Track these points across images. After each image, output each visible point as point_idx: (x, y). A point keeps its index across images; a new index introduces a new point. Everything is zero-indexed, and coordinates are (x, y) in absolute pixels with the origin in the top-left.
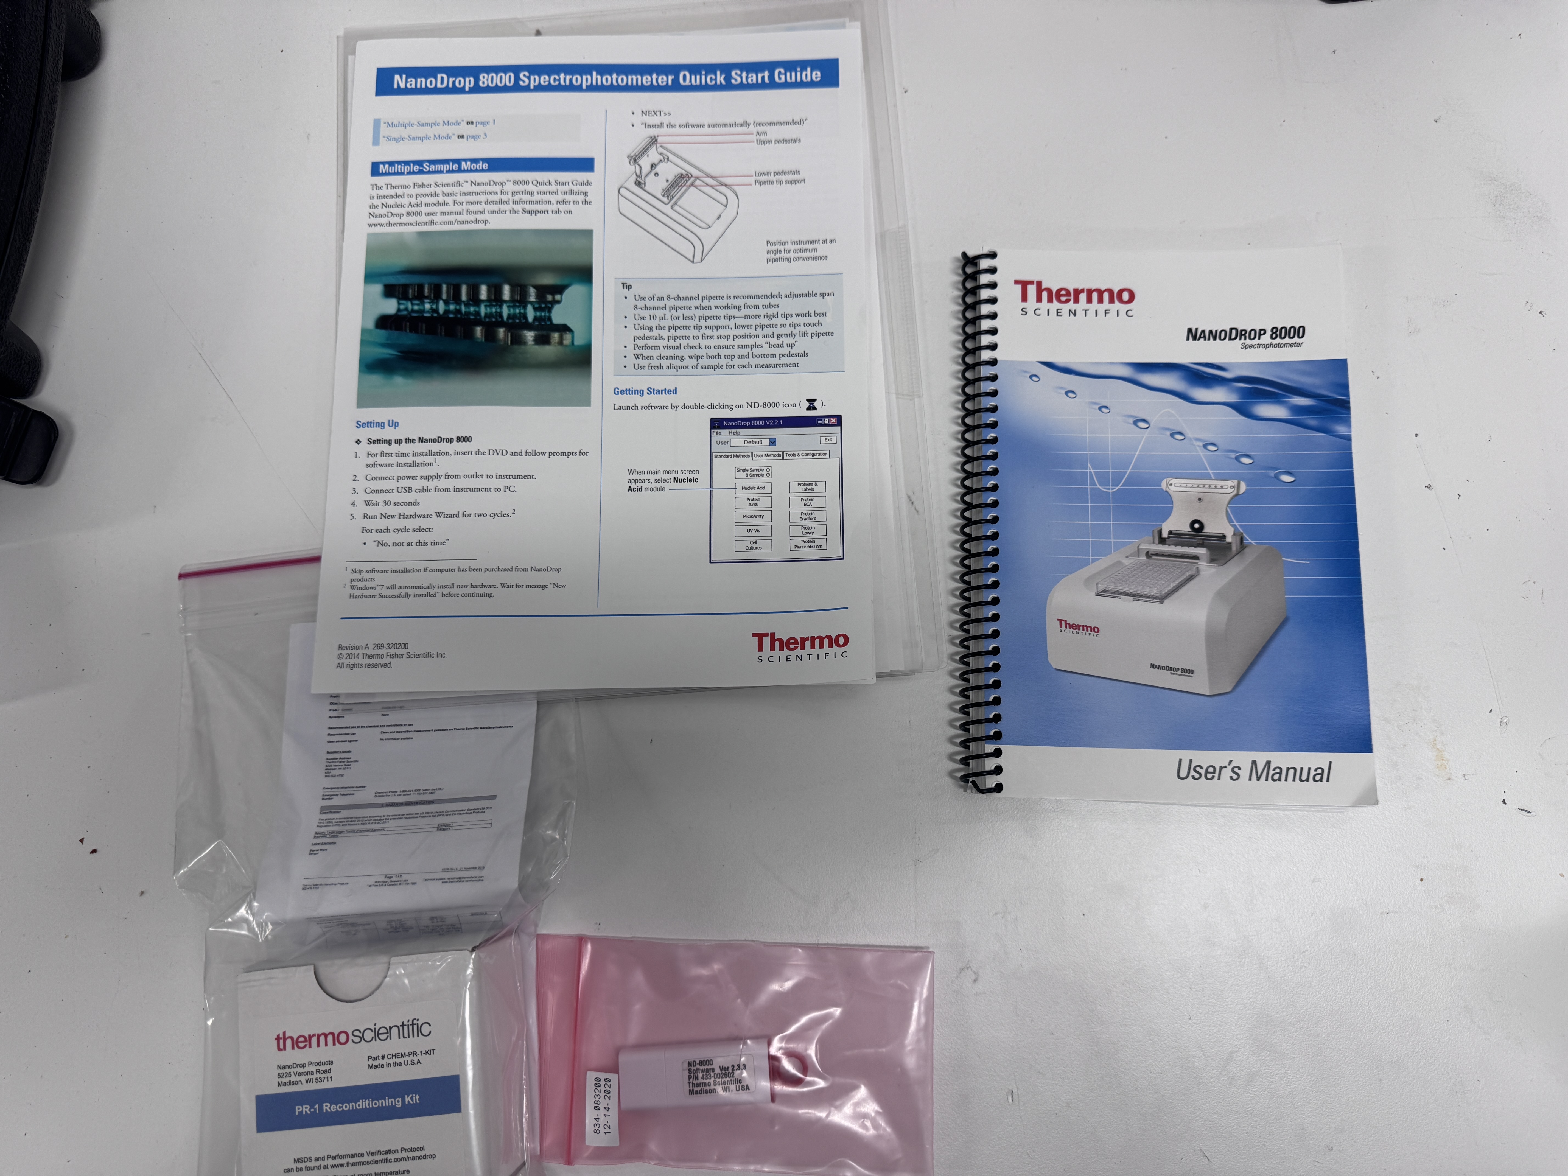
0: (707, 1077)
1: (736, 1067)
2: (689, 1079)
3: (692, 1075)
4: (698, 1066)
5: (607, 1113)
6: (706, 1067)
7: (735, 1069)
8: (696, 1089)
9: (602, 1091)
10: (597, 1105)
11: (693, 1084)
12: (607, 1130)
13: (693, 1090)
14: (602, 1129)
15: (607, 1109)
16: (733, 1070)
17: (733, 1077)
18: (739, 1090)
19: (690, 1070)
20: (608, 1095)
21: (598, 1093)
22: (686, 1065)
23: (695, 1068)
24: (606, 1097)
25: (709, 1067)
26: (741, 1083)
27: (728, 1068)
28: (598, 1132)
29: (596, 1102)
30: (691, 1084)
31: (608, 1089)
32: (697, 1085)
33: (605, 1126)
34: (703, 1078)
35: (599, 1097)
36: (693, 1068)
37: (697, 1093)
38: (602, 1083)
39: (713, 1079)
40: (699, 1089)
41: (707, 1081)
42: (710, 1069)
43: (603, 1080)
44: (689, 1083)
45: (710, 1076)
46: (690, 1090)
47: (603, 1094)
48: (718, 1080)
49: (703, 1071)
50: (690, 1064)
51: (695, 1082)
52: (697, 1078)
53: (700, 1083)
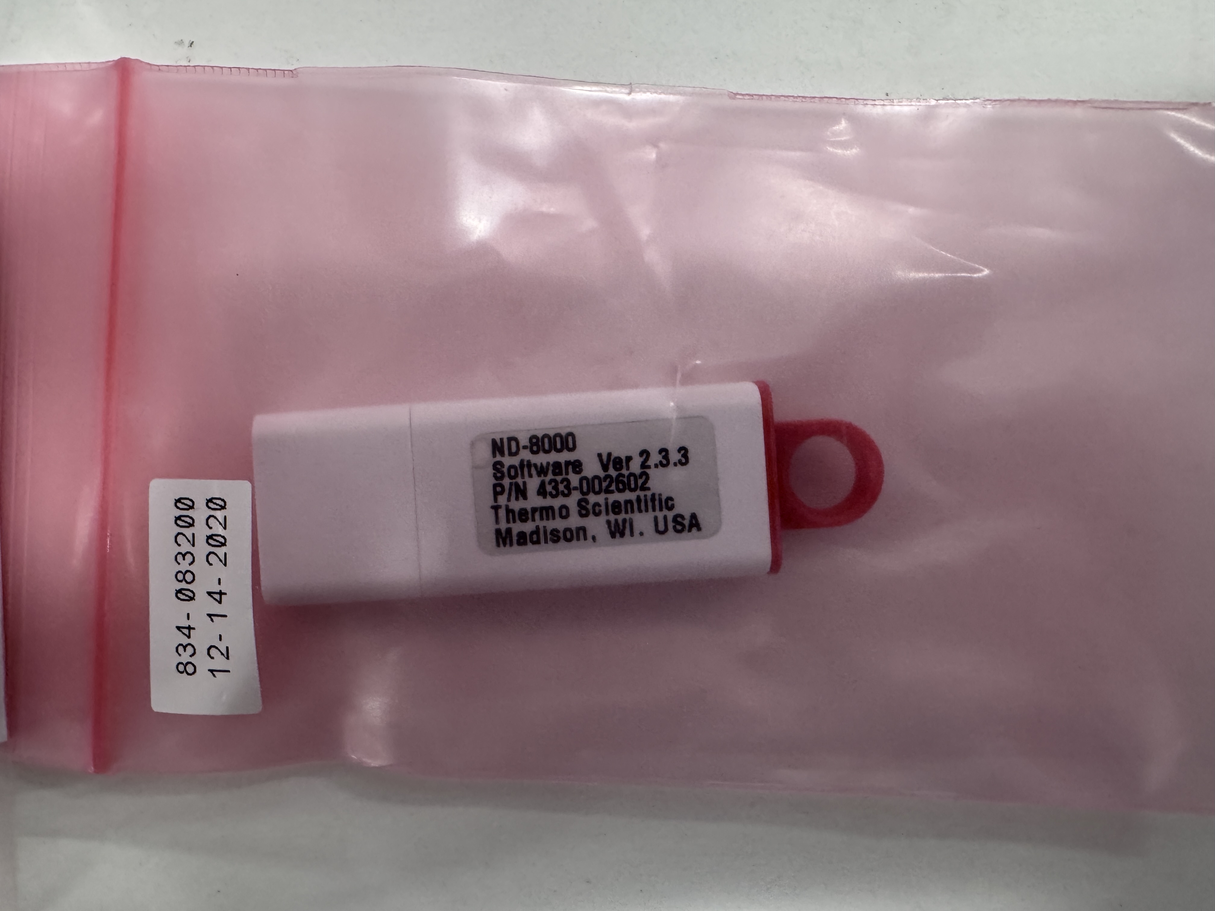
0: (556, 488)
1: (655, 458)
2: (496, 494)
3: (506, 482)
4: (525, 455)
5: (216, 608)
6: (553, 457)
7: (651, 462)
8: (517, 527)
9: (201, 540)
10: (184, 585)
11: (509, 511)
12: (219, 662)
13: (509, 531)
14: (202, 662)
15: (218, 596)
16: (644, 465)
17: (644, 488)
18: (666, 530)
19: (497, 466)
20: (220, 551)
21: (186, 547)
22: (485, 452)
23: (515, 461)
24: (212, 558)
25: (564, 457)
26: (670, 508)
27: (629, 459)
28: (190, 669)
29: (182, 576)
30: (502, 513)
31: (220, 530)
32: (523, 515)
33: (213, 652)
34: (542, 492)
35: (189, 558)
36: (508, 461)
37: (522, 539)
38: (200, 513)
39: (576, 496)
40: (528, 527)
41: (557, 503)
42: (568, 463)
43: (200, 504)
44: (496, 508)
45: (568, 487)
46: (498, 532)
47: (201, 549)
48: (592, 498)
49: (542, 471)
50: (497, 447)
51: (517, 505)
52: (521, 492)
53: (534, 510)
